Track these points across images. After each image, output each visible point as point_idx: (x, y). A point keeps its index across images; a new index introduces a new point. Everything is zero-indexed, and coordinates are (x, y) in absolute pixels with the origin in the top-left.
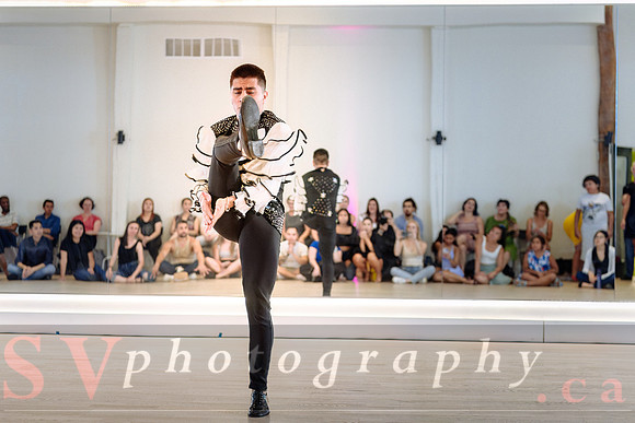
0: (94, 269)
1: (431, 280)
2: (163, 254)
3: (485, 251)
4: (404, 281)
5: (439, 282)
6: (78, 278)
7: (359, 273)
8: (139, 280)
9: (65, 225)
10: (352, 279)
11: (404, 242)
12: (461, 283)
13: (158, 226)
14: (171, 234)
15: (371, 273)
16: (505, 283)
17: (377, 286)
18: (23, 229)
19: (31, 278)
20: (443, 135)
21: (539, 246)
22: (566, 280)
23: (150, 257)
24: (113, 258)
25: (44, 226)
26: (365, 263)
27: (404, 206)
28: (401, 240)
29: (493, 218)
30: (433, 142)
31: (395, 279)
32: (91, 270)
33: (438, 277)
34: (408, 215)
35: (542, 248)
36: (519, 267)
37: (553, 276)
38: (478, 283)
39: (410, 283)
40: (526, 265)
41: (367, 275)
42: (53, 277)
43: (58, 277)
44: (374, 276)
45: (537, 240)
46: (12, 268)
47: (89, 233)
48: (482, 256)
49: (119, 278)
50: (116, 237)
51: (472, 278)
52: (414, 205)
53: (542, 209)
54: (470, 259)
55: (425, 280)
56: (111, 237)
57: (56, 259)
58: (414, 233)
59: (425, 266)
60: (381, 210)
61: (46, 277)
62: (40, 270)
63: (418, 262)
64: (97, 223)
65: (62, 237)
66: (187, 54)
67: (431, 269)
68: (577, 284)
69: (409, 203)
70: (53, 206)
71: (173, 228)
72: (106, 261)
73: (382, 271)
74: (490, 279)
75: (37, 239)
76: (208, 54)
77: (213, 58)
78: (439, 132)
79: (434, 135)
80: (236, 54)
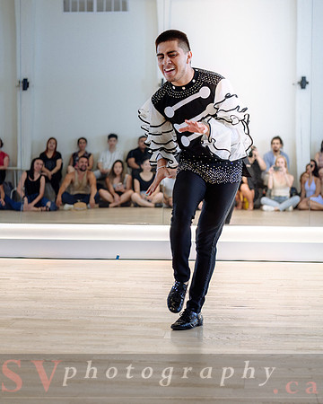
0: (5, 200)
1: (296, 208)
2: (65, 186)
4: (273, 209)
13: (59, 162)
15: (243, 202)
17: (249, 213)
20: (307, 80)
26: (239, 194)
27: (272, 143)
30: (299, 86)
31: (265, 207)
33: (303, 205)
34: (276, 151)
39: (278, 210)
41: (241, 204)
44: (247, 204)
50: (21, 171)
52: (281, 142)
55: (291, 208)
56: (17, 170)
58: (283, 167)
59: (291, 196)
63: (286, 193)
64: (6, 159)
66: (82, 10)
67: (297, 198)
69: (277, 141)
72: (14, 192)
73: (254, 201)
76: (100, 9)
77: (104, 13)
78: (304, 78)
79: (300, 80)
80: (125, 9)
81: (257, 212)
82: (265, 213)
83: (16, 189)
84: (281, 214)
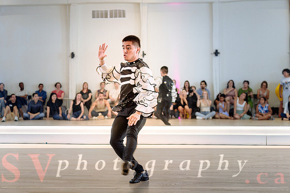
0: (62, 115)
1: (214, 118)
2: (92, 108)
3: (238, 104)
4: (202, 118)
5: (218, 118)
6: (55, 119)
7: (181, 115)
8: (82, 119)
9: (48, 95)
10: (178, 118)
11: (201, 101)
12: (228, 119)
13: (90, 95)
14: (96, 98)
15: (186, 115)
16: (248, 119)
17: (189, 121)
18: (30, 97)
19: (33, 119)
20: (218, 51)
21: (263, 101)
22: (276, 117)
23: (87, 109)
24: (70, 110)
25: (39, 96)
26: (184, 110)
27: (201, 84)
28: (200, 100)
29: (242, 89)
30: (214, 55)
31: (197, 117)
32: (60, 115)
33: (217, 116)
34: (203, 88)
35: (265, 102)
36: (254, 111)
37: (270, 115)
38: (235, 119)
39: (204, 119)
40: (257, 110)
41: (185, 116)
42: (44, 118)
43: (45, 118)
44: (188, 116)
45: (262, 99)
46: (25, 114)
47: (59, 98)
48: (237, 106)
49: (73, 118)
50: (71, 100)
51: (233, 116)
52: (206, 84)
53: (264, 85)
54: (232, 108)
55: (211, 118)
56: (69, 100)
57: (45, 111)
58: (206, 96)
59: (211, 111)
60: (190, 86)
61: (40, 119)
62: (38, 115)
63: (208, 109)
64: (63, 94)
65: (47, 100)
66: (102, 17)
67: (214, 113)
68: (281, 119)
69: (203, 83)
70: (43, 87)
71: (97, 96)
72: (67, 111)
73: (192, 114)
74: (241, 117)
75: (36, 101)
76: (111, 17)
77: (114, 18)
78: (217, 51)
79: (215, 51)
80: (124, 17)
81: (194, 120)
82: (197, 120)
83: (68, 109)
84: (206, 121)
